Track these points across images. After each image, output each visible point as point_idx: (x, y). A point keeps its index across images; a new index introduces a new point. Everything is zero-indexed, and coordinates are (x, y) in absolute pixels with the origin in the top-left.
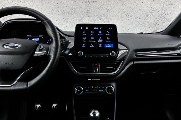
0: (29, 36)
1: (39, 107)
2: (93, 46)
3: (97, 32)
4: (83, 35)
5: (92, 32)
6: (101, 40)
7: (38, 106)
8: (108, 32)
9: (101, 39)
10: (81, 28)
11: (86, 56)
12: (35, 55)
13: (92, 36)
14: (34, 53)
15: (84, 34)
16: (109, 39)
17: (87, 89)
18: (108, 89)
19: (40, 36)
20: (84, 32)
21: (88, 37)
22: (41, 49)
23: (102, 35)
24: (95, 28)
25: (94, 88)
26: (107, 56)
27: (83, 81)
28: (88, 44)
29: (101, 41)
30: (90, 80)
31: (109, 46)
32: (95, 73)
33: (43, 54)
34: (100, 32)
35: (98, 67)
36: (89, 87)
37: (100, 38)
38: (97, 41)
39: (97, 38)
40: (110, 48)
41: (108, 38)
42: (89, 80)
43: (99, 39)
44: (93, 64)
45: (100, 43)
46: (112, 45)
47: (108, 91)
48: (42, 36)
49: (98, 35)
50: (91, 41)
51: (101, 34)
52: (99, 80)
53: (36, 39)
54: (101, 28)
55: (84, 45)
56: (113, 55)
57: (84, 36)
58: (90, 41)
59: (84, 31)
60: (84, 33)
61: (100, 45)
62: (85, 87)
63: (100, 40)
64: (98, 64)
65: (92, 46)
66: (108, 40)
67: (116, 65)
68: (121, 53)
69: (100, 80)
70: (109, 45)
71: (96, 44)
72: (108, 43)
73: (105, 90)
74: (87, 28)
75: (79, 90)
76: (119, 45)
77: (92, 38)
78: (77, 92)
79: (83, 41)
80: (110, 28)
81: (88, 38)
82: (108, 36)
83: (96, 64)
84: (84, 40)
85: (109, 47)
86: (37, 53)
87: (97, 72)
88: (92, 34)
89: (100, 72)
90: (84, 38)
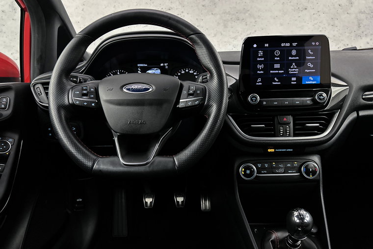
0: (142, 65)
1: (151, 203)
2: (278, 82)
3: (286, 53)
4: (258, 59)
5: (277, 53)
6: (294, 68)
7: (149, 200)
8: (310, 51)
10: (255, 46)
11: (265, 103)
12: (181, 105)
13: (277, 62)
16: (312, 66)
17: (263, 168)
18: (307, 168)
19: (161, 65)
20: (261, 53)
21: (269, 62)
22: (191, 92)
23: (297, 58)
24: (283, 45)
25: (277, 167)
26: (309, 102)
27: (259, 153)
28: (267, 78)
29: (294, 71)
30: (273, 150)
31: (311, 81)
32: (282, 136)
33: (197, 103)
34: (294, 52)
35: (289, 124)
36: (266, 165)
37: (294, 64)
38: (287, 72)
39: (286, 65)
40: (314, 84)
41: (310, 65)
42: (269, 150)
43: (292, 67)
45: (294, 75)
46: (319, 78)
47: (308, 173)
48: (166, 64)
49: (290, 58)
50: (274, 72)
51: (295, 56)
52: (290, 150)
53: (154, 71)
54: (295, 44)
55: (259, 80)
56: (322, 99)
57: (260, 63)
58: (271, 72)
59: (260, 52)
60: (259, 55)
61: (294, 79)
62: (259, 165)
63: (293, 70)
65: (276, 82)
66: (309, 68)
67: (324, 119)
69: (292, 150)
70: (311, 78)
71: (285, 79)
72: (310, 74)
74: (267, 45)
75: (248, 172)
77: (277, 66)
78: (245, 175)
79: (258, 72)
80: (313, 43)
81: (269, 66)
82: (310, 61)
83: (285, 119)
84: (260, 71)
85: (311, 82)
87: (288, 134)
88: (277, 57)
89: (292, 134)
90: (260, 67)
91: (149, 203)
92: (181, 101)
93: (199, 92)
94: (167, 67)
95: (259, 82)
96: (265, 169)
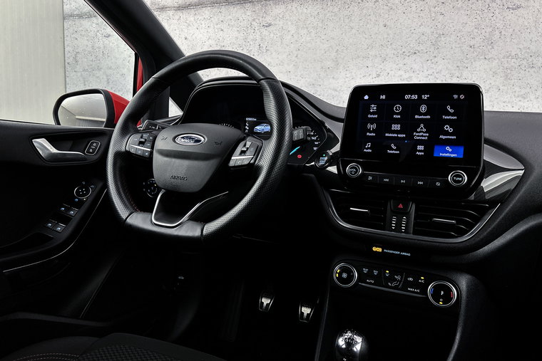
0: (250, 119)
1: (268, 305)
2: (395, 150)
3: (412, 108)
4: (369, 116)
5: (398, 108)
6: (422, 132)
7: (266, 301)
8: (449, 108)
9: (424, 130)
10: (366, 97)
11: (370, 178)
12: (232, 164)
13: (396, 121)
14: (229, 159)
15: (373, 113)
16: (450, 130)
17: (370, 275)
18: (437, 290)
20: (374, 108)
21: (385, 120)
22: (245, 149)
23: (428, 117)
24: (407, 97)
25: (392, 279)
26: (438, 184)
27: (356, 248)
28: (380, 143)
29: (422, 136)
30: (379, 250)
31: (449, 152)
32: (394, 231)
34: (423, 108)
35: (407, 214)
36: (376, 272)
37: (422, 126)
38: (410, 136)
39: (409, 126)
40: (453, 158)
41: (448, 128)
42: (375, 249)
43: (419, 130)
44: (391, 205)
45: (421, 142)
46: (461, 150)
47: (436, 295)
49: (416, 117)
50: (391, 135)
51: (425, 114)
52: (406, 254)
53: (263, 127)
54: (425, 97)
55: (369, 145)
56: (459, 182)
57: (372, 121)
58: (387, 135)
59: (373, 106)
60: (371, 111)
61: (420, 147)
62: (365, 271)
63: (421, 134)
64: (406, 206)
65: (393, 150)
66: (447, 133)
67: (470, 216)
68: (499, 179)
69: (409, 255)
70: (448, 148)
71: (407, 146)
72: (448, 143)
73: (424, 291)
74: (383, 97)
75: (345, 275)
77: (396, 127)
78: (340, 278)
79: (368, 134)
80: (456, 96)
81: (384, 126)
82: (449, 122)
83: (401, 206)
84: (371, 132)
85: (448, 155)
86: (237, 159)
87: (402, 227)
88: (397, 114)
89: (411, 230)
90: (372, 127)
91: (265, 304)
92: (233, 158)
93: (252, 149)
95: (367, 149)
96: (372, 276)
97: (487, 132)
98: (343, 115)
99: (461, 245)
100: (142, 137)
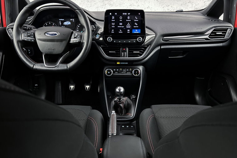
3: (125, 18)
4: (112, 20)
5: (121, 18)
7: (72, 87)
8: (136, 17)
9: (129, 25)
10: (111, 14)
11: (115, 41)
12: (71, 42)
13: (121, 22)
14: (70, 40)
15: (113, 19)
16: (137, 24)
18: (135, 71)
19: (71, 20)
20: (113, 17)
21: (117, 22)
22: (76, 36)
23: (130, 20)
24: (123, 14)
25: (122, 71)
26: (134, 42)
27: (113, 64)
28: (117, 29)
30: (119, 63)
31: (136, 31)
32: (123, 57)
33: (78, 41)
34: (129, 18)
35: (126, 51)
36: (118, 70)
37: (129, 23)
38: (125, 27)
39: (125, 24)
40: (138, 33)
41: (136, 24)
42: (118, 63)
43: (128, 25)
44: (121, 49)
45: (129, 29)
46: (140, 30)
47: (135, 74)
48: (73, 20)
49: (127, 20)
50: (119, 27)
52: (126, 63)
53: (67, 23)
54: (129, 14)
55: (113, 30)
56: (140, 40)
57: (113, 22)
58: (118, 27)
61: (129, 30)
62: (114, 70)
63: (128, 26)
64: (126, 49)
65: (120, 31)
66: (136, 25)
67: (142, 50)
68: (147, 38)
70: (136, 30)
71: (125, 30)
72: (136, 28)
73: (132, 73)
74: (116, 14)
75: (109, 72)
76: (146, 29)
77: (121, 24)
78: (108, 74)
81: (117, 24)
82: (136, 22)
83: (124, 49)
84: (113, 26)
86: (73, 40)
87: (125, 56)
88: (121, 20)
89: (128, 56)
90: (113, 24)
91: (72, 88)
92: (71, 40)
93: (79, 36)
94: (74, 21)
95: (113, 32)
96: (117, 71)
97: (146, 24)
98: (103, 19)
99: (141, 58)
100: (28, 34)
